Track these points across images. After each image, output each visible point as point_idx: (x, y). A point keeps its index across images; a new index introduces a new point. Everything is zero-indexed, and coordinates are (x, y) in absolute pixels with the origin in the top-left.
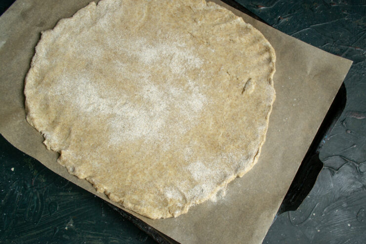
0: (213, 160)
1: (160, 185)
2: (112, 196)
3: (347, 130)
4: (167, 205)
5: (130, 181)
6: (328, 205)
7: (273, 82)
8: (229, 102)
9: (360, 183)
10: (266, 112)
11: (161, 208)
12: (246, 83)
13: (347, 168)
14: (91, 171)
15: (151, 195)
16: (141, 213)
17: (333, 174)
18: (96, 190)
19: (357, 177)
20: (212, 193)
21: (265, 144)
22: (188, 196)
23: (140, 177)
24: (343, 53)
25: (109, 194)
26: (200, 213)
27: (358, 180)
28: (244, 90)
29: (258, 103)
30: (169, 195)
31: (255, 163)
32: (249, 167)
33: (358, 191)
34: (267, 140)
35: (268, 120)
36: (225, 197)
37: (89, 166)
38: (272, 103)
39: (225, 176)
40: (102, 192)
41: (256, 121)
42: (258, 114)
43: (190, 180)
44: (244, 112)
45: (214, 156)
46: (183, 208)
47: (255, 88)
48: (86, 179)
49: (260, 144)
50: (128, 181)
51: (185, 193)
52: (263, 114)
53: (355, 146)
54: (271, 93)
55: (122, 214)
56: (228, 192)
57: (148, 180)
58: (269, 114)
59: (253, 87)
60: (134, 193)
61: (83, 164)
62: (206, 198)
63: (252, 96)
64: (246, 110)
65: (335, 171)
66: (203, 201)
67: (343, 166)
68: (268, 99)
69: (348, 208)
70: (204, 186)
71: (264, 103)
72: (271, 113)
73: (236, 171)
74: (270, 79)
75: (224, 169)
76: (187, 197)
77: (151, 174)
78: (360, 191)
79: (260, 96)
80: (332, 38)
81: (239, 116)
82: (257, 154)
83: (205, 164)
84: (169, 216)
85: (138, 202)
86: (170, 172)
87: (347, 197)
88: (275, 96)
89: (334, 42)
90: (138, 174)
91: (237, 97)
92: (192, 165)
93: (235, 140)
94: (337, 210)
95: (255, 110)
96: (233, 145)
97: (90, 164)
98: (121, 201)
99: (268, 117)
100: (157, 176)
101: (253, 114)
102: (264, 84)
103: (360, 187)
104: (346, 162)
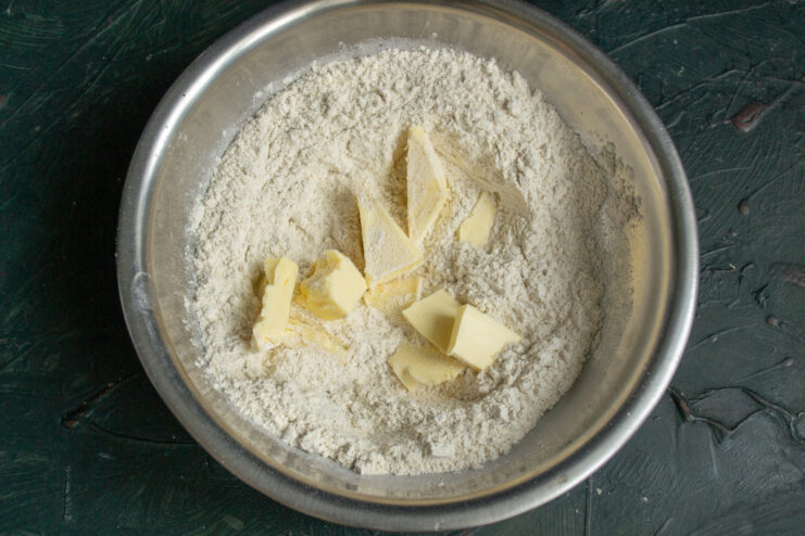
3: (768, 318)
9: (796, 470)
13: (761, 425)
17: (719, 438)
19: (787, 451)
24: (775, 97)
27: (792, 461)
33: (787, 492)
53: (789, 363)
65: (725, 430)
67: (750, 419)
78: (795, 491)
80: (748, 55)
87: (754, 507)
89: (752, 66)
103: (794, 480)
104: (760, 407)
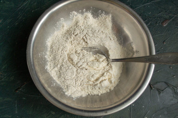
3: (170, 67)
6: (156, 112)
9: (176, 100)
13: (169, 90)
17: (159, 93)
19: (174, 96)
24: (171, 18)
27: (175, 98)
33: (174, 105)
53: (175, 77)
65: (161, 91)
67: (166, 89)
69: (168, 115)
78: (176, 104)
80: (165, 9)
87: (167, 108)
89: (166, 12)
94: (161, 116)
103: (176, 102)
104: (168, 86)
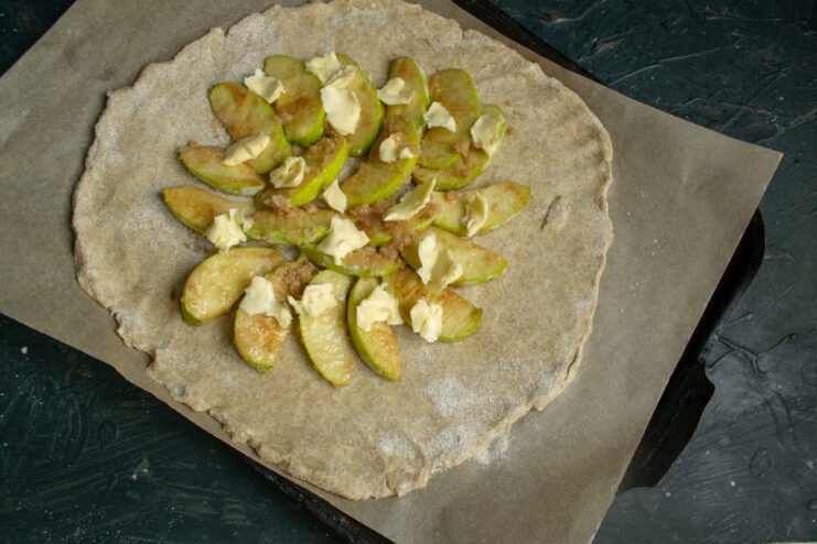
0: (480, 372)
1: (366, 428)
2: (264, 450)
4: (383, 471)
5: (303, 418)
7: (606, 205)
8: (513, 249)
9: (758, 396)
10: (592, 269)
11: (370, 477)
12: (550, 207)
13: (732, 363)
14: (219, 395)
15: (349, 448)
16: (328, 489)
18: (231, 436)
19: (752, 382)
20: (479, 444)
21: (592, 338)
22: (428, 451)
23: (325, 409)
24: (728, 118)
25: (260, 446)
26: (454, 488)
27: (756, 390)
28: (545, 222)
29: (576, 251)
30: (387, 448)
31: (569, 381)
32: (557, 388)
33: (753, 413)
34: (595, 330)
35: (597, 288)
36: (506, 453)
37: (215, 385)
38: (604, 251)
39: (507, 408)
40: (244, 441)
41: (571, 288)
42: (575, 273)
43: (432, 417)
44: (545, 270)
45: (481, 364)
46: (415, 478)
47: (569, 217)
48: (208, 412)
49: (581, 340)
50: (298, 417)
51: (422, 445)
52: (587, 273)
53: (750, 317)
54: (604, 229)
55: (284, 487)
56: (513, 443)
57: (341, 416)
58: (600, 273)
59: (565, 215)
60: (311, 442)
61: (202, 380)
62: (466, 455)
63: (563, 235)
64: (551, 265)
66: (458, 462)
67: (724, 359)
68: (597, 241)
69: (733, 448)
70: (461, 428)
71: (588, 250)
72: (604, 272)
73: (530, 397)
74: (601, 199)
75: (504, 393)
76: (426, 454)
77: (348, 404)
78: (759, 412)
79: (580, 235)
80: (707, 87)
81: (535, 279)
82: (574, 361)
83: (463, 382)
84: (387, 492)
85: (321, 463)
86: (389, 399)
87: (730, 424)
88: (612, 235)
89: (710, 95)
90: (319, 402)
91: (531, 236)
92: (435, 383)
93: (528, 330)
94: (708, 452)
95: (569, 266)
96: (524, 342)
97: (215, 380)
98: (284, 461)
99: (597, 282)
100: (359, 407)
101: (565, 274)
102: (588, 209)
103: (758, 403)
104: (730, 350)
